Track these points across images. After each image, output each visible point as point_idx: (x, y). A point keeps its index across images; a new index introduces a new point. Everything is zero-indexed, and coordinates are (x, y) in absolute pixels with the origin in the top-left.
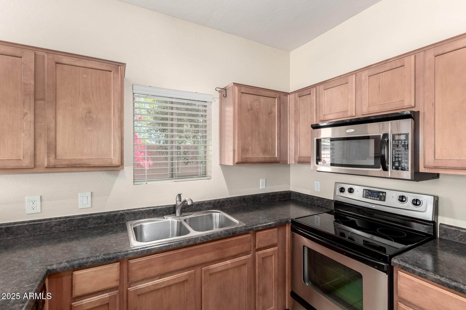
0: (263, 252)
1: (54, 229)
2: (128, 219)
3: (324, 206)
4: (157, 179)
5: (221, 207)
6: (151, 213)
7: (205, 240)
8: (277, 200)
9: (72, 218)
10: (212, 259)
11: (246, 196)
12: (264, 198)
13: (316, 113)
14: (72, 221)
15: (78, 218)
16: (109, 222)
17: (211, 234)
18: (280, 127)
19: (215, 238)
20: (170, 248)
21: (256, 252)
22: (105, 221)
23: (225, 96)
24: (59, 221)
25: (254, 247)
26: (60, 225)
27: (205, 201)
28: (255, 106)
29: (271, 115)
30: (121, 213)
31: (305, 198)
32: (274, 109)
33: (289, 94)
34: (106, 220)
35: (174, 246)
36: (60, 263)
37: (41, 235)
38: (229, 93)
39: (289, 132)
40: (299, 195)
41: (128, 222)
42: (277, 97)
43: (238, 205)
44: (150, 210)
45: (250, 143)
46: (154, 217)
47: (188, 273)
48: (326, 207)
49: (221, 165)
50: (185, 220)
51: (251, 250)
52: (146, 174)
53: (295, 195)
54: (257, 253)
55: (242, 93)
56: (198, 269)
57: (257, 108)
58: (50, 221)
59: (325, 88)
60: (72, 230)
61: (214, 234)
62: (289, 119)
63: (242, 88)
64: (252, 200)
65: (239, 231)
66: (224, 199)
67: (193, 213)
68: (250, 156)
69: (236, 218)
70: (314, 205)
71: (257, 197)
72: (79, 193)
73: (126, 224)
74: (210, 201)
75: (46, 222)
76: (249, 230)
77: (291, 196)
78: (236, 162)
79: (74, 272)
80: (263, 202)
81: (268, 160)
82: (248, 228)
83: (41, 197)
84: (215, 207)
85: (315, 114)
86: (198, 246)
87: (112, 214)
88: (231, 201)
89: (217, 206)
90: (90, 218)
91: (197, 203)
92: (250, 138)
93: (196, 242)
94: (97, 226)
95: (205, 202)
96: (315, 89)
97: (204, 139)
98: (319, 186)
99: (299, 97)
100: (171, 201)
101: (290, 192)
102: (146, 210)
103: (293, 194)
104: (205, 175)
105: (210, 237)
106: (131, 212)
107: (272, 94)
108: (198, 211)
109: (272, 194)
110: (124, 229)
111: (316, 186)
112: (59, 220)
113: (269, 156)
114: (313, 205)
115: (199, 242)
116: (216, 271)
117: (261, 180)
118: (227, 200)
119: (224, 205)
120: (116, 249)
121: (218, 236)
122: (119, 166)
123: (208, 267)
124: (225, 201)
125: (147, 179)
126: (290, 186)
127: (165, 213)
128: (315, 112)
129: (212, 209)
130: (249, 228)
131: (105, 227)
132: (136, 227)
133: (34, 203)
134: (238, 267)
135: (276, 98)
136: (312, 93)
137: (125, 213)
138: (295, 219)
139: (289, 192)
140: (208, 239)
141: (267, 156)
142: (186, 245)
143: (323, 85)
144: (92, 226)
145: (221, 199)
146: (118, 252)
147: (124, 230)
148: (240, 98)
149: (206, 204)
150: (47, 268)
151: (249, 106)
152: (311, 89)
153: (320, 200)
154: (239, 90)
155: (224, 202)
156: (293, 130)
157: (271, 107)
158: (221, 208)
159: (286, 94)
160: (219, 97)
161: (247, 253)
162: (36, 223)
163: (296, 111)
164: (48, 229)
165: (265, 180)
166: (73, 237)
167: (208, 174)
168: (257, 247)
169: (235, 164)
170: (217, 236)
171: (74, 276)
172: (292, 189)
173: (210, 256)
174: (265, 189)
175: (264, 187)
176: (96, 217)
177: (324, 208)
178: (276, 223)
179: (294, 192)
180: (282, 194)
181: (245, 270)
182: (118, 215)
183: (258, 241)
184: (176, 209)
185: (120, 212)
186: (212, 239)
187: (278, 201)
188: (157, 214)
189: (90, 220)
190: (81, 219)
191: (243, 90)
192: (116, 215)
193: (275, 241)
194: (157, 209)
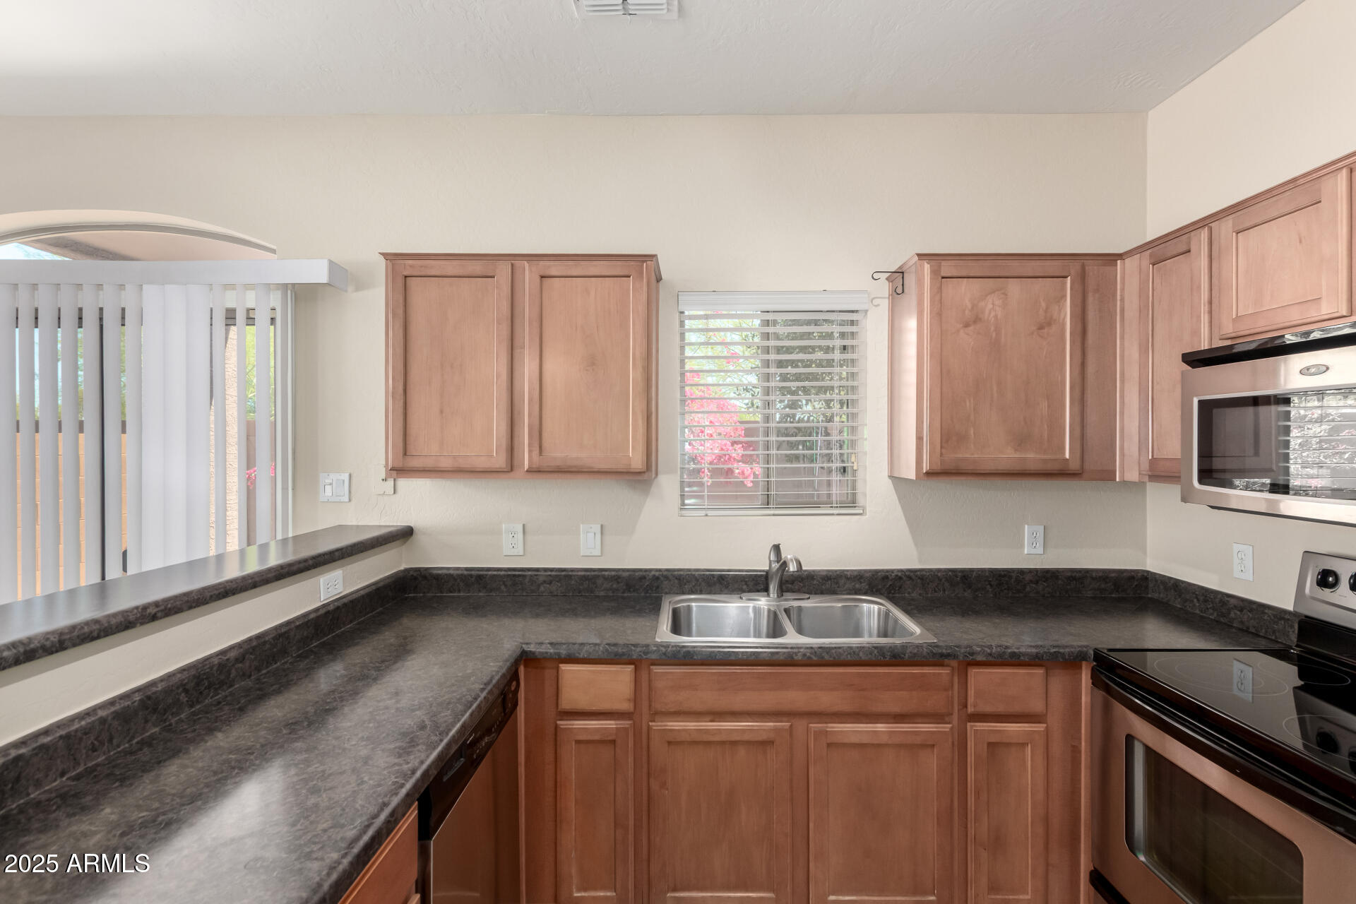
0: (996, 727)
1: (542, 588)
2: (667, 590)
3: (1264, 631)
4: (724, 505)
5: (893, 592)
6: (715, 584)
7: (815, 656)
8: (1090, 594)
9: (570, 573)
10: (836, 709)
11: (972, 570)
12: (1037, 583)
13: (1210, 312)
14: (569, 577)
15: (580, 573)
16: (632, 590)
17: (833, 646)
18: (1083, 365)
19: (842, 658)
20: (733, 658)
21: (969, 722)
22: (624, 587)
23: (899, 290)
24: (550, 575)
25: (961, 707)
26: (550, 583)
27: (848, 571)
28: (987, 312)
29: (1046, 330)
30: (654, 575)
31: (1198, 600)
32: (1060, 311)
33: (1120, 256)
34: (627, 585)
35: (740, 656)
36: (540, 643)
37: (523, 596)
39: (1120, 380)
40: (1176, 586)
41: (667, 596)
42: (1073, 272)
43: (946, 593)
44: (713, 575)
45: (972, 417)
46: (720, 592)
47: (775, 726)
48: (1273, 638)
49: (891, 477)
50: (787, 611)
51: (952, 714)
52: (706, 493)
53: (1162, 587)
54: (972, 726)
55: (943, 278)
56: (800, 724)
57: (996, 316)
58: (536, 573)
59: (1241, 227)
60: (569, 596)
61: (840, 648)
62: (1122, 338)
63: (943, 263)
64: (992, 583)
65: (911, 653)
66: (901, 571)
67: (811, 596)
68: (969, 454)
69: (919, 623)
70: (1229, 625)
71: (1010, 577)
72: (581, 525)
73: (663, 598)
74: (860, 571)
75: (530, 573)
76: (941, 657)
77: (1147, 587)
78: (925, 472)
79: (561, 665)
80: (1032, 595)
81: (1032, 467)
82: (940, 651)
83: (524, 525)
84: (874, 590)
85: (1205, 318)
86: (800, 668)
87: (637, 574)
88: (922, 578)
89: (880, 587)
90: (598, 577)
91: (825, 573)
92: (970, 401)
93: (793, 658)
94: (610, 594)
95: (846, 573)
96: (1204, 234)
98: (1249, 563)
99: (1154, 265)
100: (760, 562)
101: (1146, 574)
102: (704, 575)
103: (1156, 581)
104: (850, 503)
105: (827, 653)
106: (674, 576)
108: (827, 594)
109: (1069, 574)
110: (656, 609)
111: (1236, 561)
112: (549, 573)
113: (1038, 456)
114: (1225, 624)
115: (800, 658)
116: (846, 741)
117: (1026, 526)
118: (912, 574)
119: (900, 587)
120: (630, 638)
121: (850, 654)
122: (644, 472)
123: (825, 725)
124: (905, 578)
125: (708, 505)
126: (1145, 553)
127: (745, 587)
128: (1204, 308)
129: (865, 594)
130: (944, 651)
131: (623, 598)
132: (679, 607)
133: (515, 536)
134: (914, 748)
135: (1066, 277)
136: (1193, 249)
137: (662, 575)
138: (1106, 651)
139: (1139, 575)
140: (823, 657)
141: (1031, 455)
142: (767, 658)
143: (1233, 216)
144: (602, 594)
145: (892, 571)
146: (632, 645)
147: (654, 609)
148: (938, 292)
149: (848, 579)
150: (522, 647)
151: (967, 312)
152: (1192, 234)
153: (1251, 610)
154: (935, 272)
155: (900, 578)
156: (1133, 372)
157: (1047, 308)
158: (891, 595)
159: (1111, 259)
160: (889, 295)
161: (938, 717)
162: (517, 573)
163: (1145, 308)
164: (533, 588)
166: (568, 607)
167: (860, 500)
168: (970, 710)
169: (922, 475)
170: (846, 653)
171: (560, 672)
172: (1153, 565)
173: (827, 700)
174: (1042, 557)
175: (1040, 550)
176: (608, 575)
177: (1265, 637)
178: (1037, 653)
179: (1157, 576)
180: (1107, 577)
181: (932, 763)
182: (648, 578)
183: (973, 692)
184: (770, 583)
185: (653, 573)
186: (834, 658)
187: (1092, 598)
188: (727, 587)
189: (599, 582)
190: (584, 576)
191: (947, 269)
192: (644, 577)
193: (1037, 706)
194: (729, 575)
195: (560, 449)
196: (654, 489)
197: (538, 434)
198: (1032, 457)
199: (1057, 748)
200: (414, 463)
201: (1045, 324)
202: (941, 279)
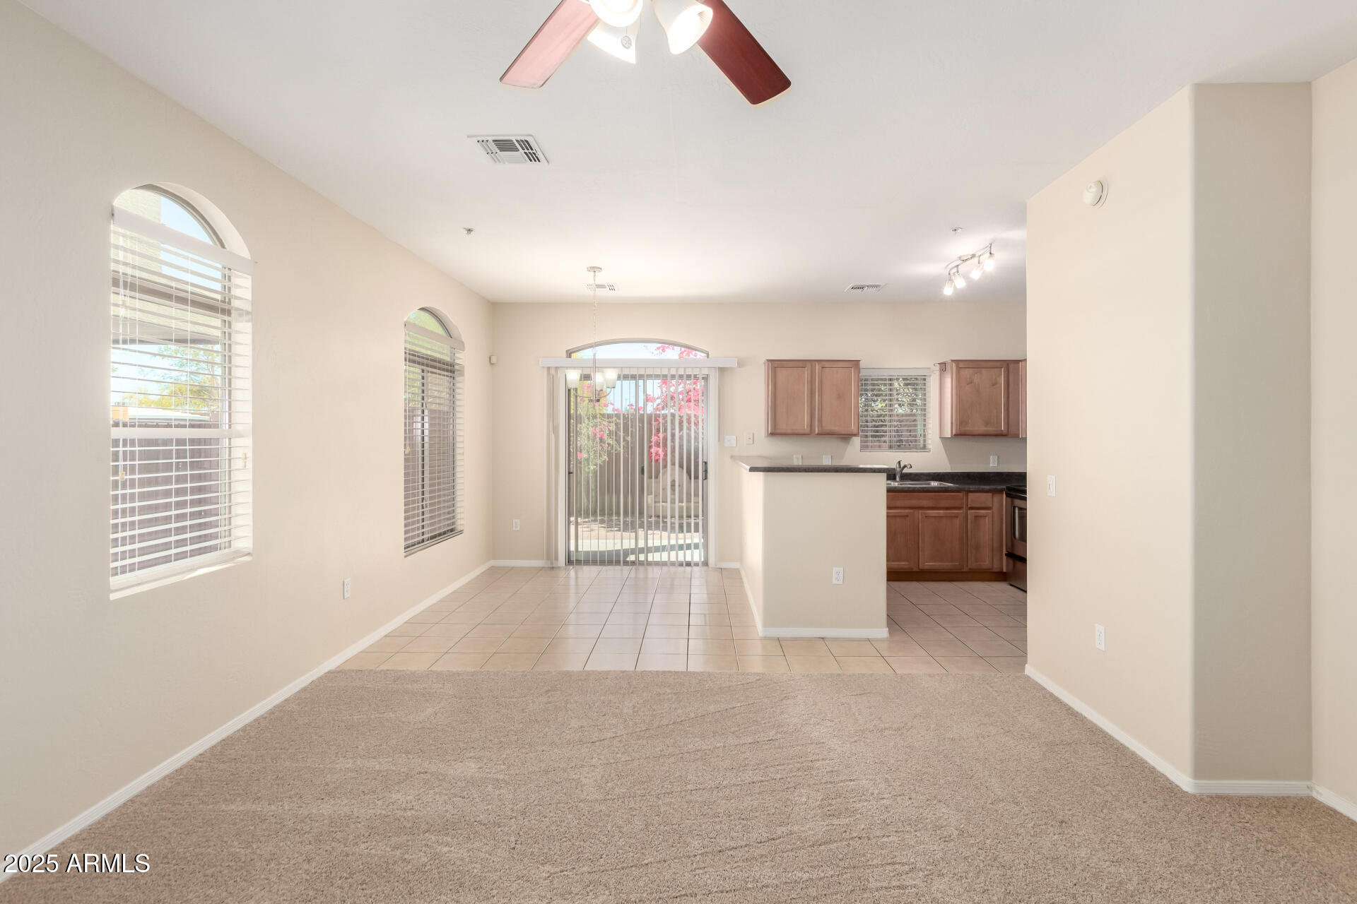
38: (948, 367)
68: (969, 428)
97: (923, 412)
107: (998, 364)
165: (996, 457)
181: (957, 522)
195: (829, 427)
196: (851, 442)
197: (820, 421)
198: (991, 429)
199: (996, 518)
200: (778, 431)
201: (995, 384)
202: (959, 368)
